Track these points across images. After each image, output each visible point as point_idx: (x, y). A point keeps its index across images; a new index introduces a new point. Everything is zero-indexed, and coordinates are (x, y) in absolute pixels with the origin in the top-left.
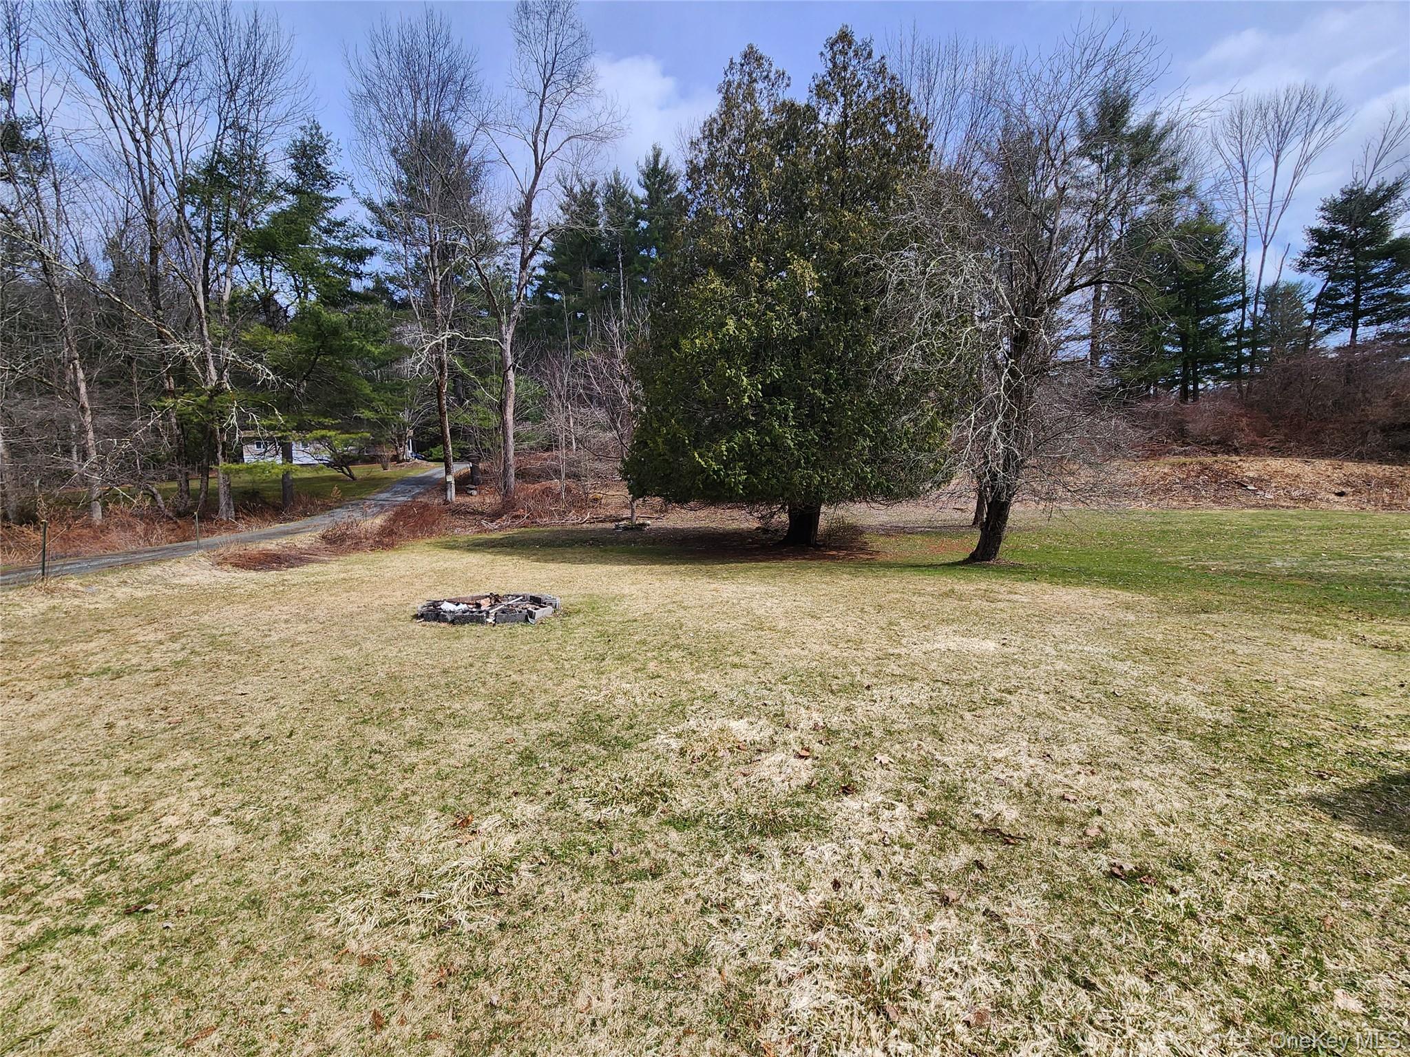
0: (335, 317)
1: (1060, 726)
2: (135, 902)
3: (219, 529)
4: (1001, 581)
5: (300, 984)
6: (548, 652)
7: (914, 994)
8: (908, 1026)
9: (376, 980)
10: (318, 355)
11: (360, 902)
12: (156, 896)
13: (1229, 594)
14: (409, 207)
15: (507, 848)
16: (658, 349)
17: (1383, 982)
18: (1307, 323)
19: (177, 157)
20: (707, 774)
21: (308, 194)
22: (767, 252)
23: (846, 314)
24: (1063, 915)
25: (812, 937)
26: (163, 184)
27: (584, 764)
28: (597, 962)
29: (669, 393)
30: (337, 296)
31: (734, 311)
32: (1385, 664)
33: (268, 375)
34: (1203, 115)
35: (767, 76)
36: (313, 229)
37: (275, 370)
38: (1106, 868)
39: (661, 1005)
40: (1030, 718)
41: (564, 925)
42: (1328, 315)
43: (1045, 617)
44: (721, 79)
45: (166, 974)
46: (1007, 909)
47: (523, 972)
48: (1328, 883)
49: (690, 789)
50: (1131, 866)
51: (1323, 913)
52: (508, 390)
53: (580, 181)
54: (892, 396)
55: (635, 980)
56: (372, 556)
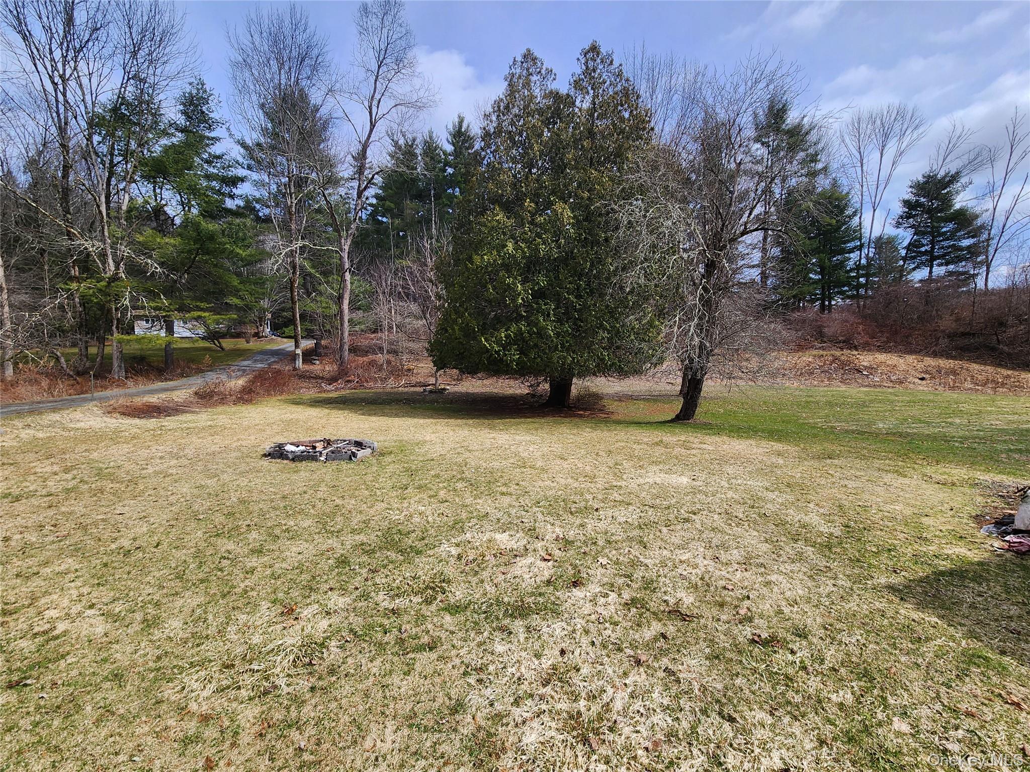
0: (211, 226)
1: (727, 537)
2: (16, 678)
3: (111, 385)
4: (695, 435)
5: (149, 738)
6: (365, 483)
7: (611, 729)
8: (604, 753)
9: (211, 733)
10: (197, 254)
11: (203, 673)
12: (34, 673)
13: (847, 446)
14: (273, 148)
15: (320, 630)
16: (457, 261)
17: (924, 711)
18: (901, 263)
19: (88, 98)
20: (476, 573)
21: (194, 133)
22: (537, 195)
23: (592, 243)
24: (718, 670)
25: (542, 691)
26: (76, 118)
27: (385, 567)
28: (383, 713)
29: (464, 294)
30: (214, 211)
31: (513, 237)
32: (943, 494)
33: (156, 268)
34: (830, 120)
35: (540, 72)
36: (197, 160)
37: (162, 264)
38: (750, 637)
39: (428, 744)
40: (707, 532)
41: (360, 687)
42: (914, 258)
43: (723, 460)
44: (506, 71)
45: (38, 734)
46: (680, 667)
47: (326, 723)
48: (894, 644)
49: (462, 584)
50: (767, 635)
51: (889, 665)
52: (345, 286)
53: (404, 136)
54: (623, 302)
55: (410, 726)
56: (234, 409)
